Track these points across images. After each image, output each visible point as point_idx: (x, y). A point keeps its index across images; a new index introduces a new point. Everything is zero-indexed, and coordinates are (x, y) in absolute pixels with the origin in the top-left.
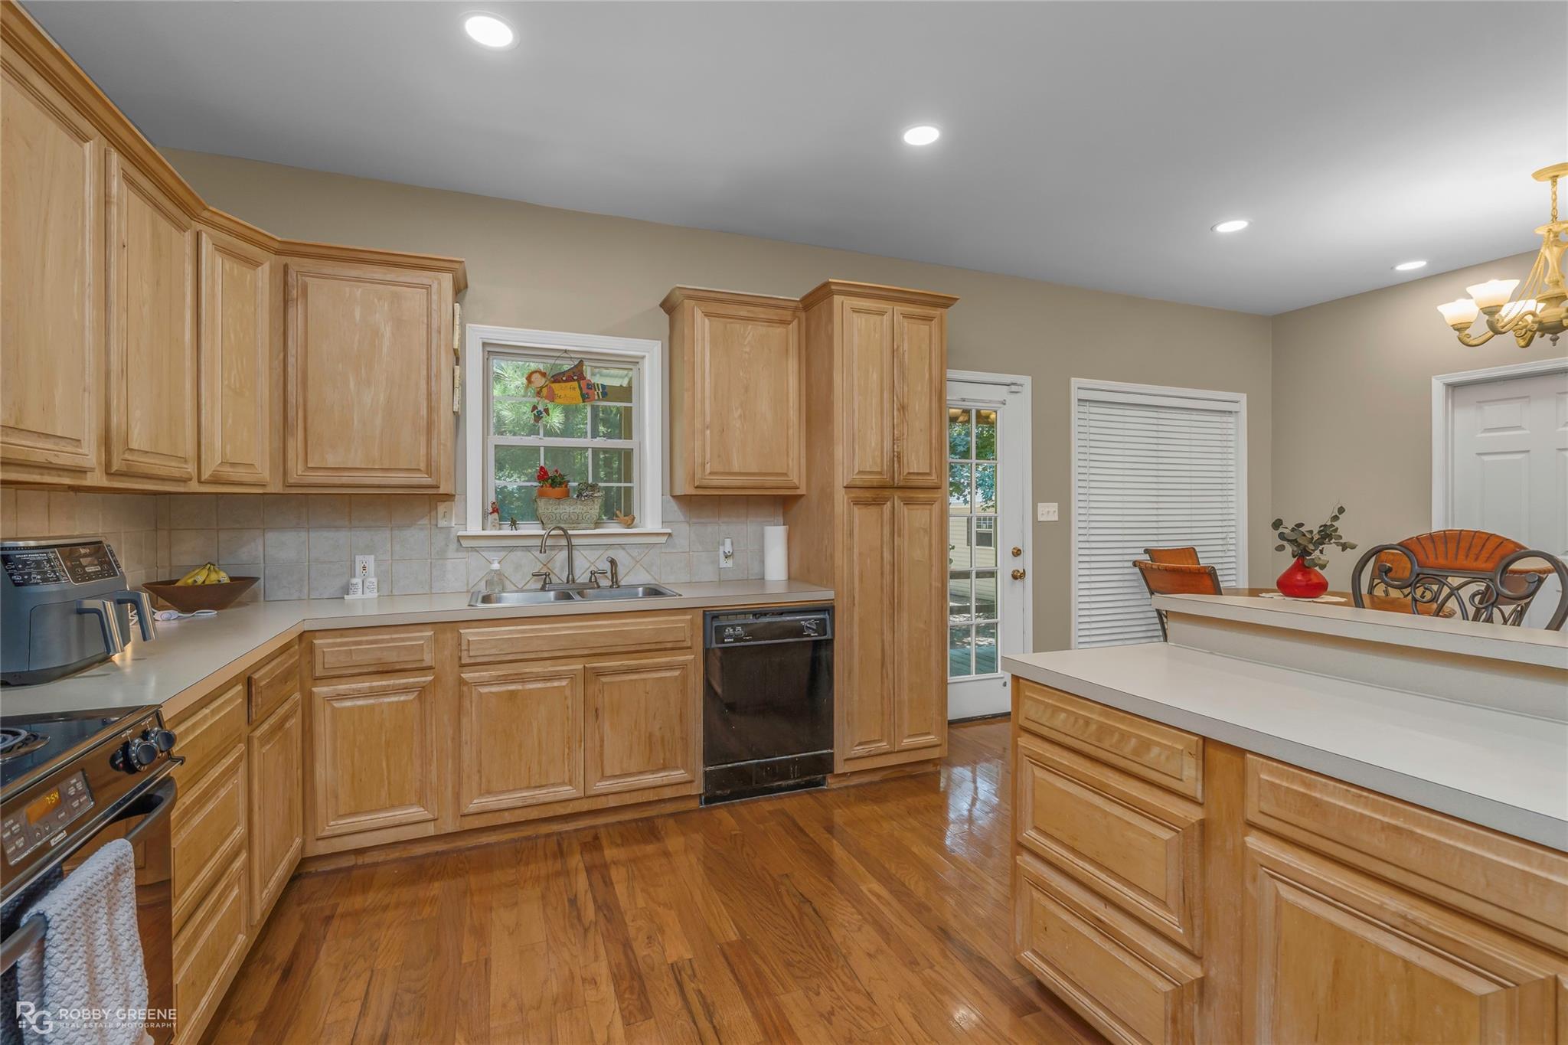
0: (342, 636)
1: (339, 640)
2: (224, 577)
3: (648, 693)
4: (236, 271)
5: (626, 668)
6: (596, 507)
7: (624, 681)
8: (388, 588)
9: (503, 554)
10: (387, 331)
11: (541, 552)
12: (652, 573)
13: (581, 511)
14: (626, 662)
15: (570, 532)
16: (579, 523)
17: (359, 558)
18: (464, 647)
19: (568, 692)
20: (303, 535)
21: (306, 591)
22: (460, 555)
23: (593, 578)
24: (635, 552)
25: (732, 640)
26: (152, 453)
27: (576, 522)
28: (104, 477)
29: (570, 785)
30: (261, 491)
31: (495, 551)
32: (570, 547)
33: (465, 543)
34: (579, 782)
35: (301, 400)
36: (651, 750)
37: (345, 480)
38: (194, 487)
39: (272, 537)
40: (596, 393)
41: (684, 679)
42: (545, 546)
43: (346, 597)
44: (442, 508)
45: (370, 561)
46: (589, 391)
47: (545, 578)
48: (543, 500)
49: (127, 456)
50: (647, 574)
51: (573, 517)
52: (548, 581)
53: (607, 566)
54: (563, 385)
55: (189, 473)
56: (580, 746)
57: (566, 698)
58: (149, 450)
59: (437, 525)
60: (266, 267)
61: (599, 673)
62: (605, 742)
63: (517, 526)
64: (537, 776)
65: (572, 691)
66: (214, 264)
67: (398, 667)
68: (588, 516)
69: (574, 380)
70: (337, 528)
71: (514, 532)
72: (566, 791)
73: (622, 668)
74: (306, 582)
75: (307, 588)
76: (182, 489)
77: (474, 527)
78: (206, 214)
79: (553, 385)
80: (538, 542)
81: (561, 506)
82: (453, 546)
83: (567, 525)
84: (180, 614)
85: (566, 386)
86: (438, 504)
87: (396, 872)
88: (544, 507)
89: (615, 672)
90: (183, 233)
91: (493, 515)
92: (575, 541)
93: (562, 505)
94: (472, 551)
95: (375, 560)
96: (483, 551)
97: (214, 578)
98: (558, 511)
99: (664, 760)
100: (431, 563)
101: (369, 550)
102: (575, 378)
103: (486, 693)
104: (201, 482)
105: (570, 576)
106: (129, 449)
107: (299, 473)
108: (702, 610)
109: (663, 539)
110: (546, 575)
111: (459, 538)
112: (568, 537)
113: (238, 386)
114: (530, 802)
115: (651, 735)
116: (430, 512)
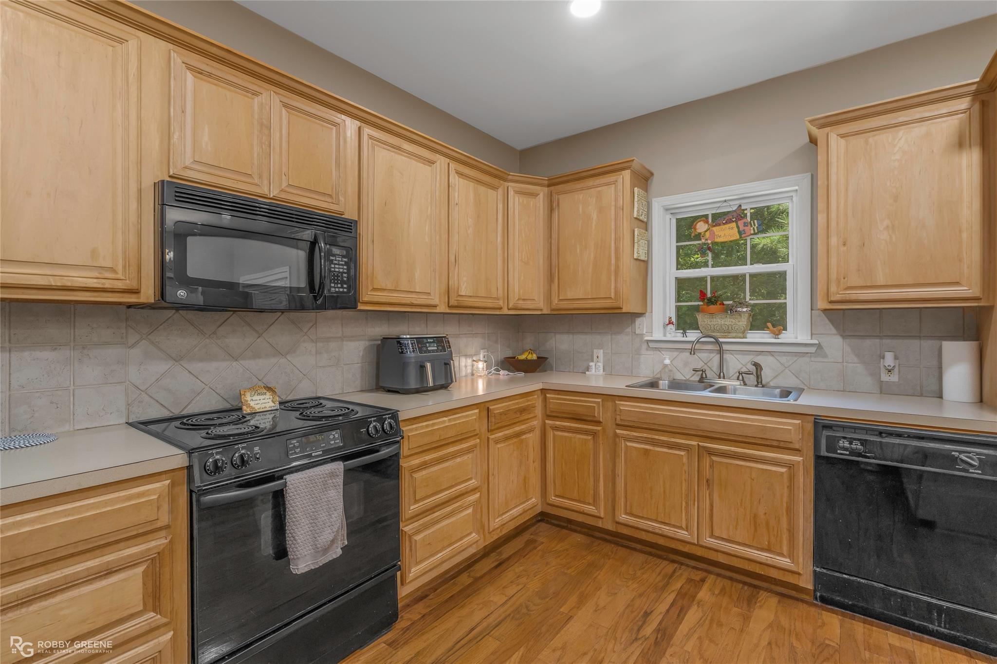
0: (558, 394)
1: (557, 396)
2: (534, 357)
3: (753, 480)
4: (525, 202)
5: (732, 453)
6: (743, 320)
7: (731, 464)
8: (610, 371)
9: (675, 354)
10: (595, 216)
11: (691, 354)
12: (801, 379)
13: (730, 323)
14: (733, 449)
15: (721, 340)
16: (730, 333)
17: (595, 351)
18: (618, 413)
19: (685, 460)
20: (571, 336)
21: (572, 367)
22: (649, 352)
23: (741, 377)
24: (784, 359)
25: (848, 453)
26: (474, 296)
27: (727, 332)
28: (447, 309)
29: (687, 531)
30: (540, 313)
31: (670, 351)
32: (721, 352)
33: (651, 345)
34: (693, 532)
35: (557, 264)
36: (756, 530)
37: (575, 306)
38: (505, 311)
39: (558, 336)
40: (752, 228)
41: (792, 478)
42: (694, 349)
43: (587, 372)
44: (638, 321)
45: (601, 353)
46: (746, 228)
47: (702, 374)
48: (700, 315)
49: (459, 298)
50: (797, 379)
51: (724, 327)
52: (704, 375)
53: (753, 369)
54: (723, 227)
55: (500, 305)
56: (694, 504)
57: (683, 464)
58: (472, 295)
59: (635, 333)
60: (541, 195)
61: (711, 452)
62: (714, 508)
63: (687, 334)
64: (662, 515)
65: (688, 458)
66: (515, 201)
67: (585, 418)
68: (736, 328)
69: (733, 221)
70: (586, 333)
71: (684, 339)
72: (683, 534)
73: (729, 453)
74: (572, 363)
75: (572, 366)
76: (498, 313)
77: (658, 335)
78: (510, 177)
79: (715, 229)
80: (689, 346)
81: (715, 320)
82: (644, 346)
83: (718, 334)
84: (509, 373)
85: (725, 228)
86: (636, 319)
87: (579, 540)
88: (702, 319)
89: (724, 454)
90: (496, 190)
91: (669, 325)
92: (725, 347)
93: (715, 318)
94: (656, 350)
95: (603, 353)
96: (663, 351)
97: (530, 357)
98: (712, 323)
99: (769, 542)
100: (632, 356)
101: (600, 347)
102: (734, 220)
103: (630, 446)
104: (510, 309)
105: (722, 374)
106: (459, 295)
107: (556, 302)
108: (814, 417)
109: (812, 350)
110: (702, 370)
111: (648, 341)
112: (720, 344)
113: (526, 259)
114: (657, 531)
115: (755, 516)
116: (632, 324)
